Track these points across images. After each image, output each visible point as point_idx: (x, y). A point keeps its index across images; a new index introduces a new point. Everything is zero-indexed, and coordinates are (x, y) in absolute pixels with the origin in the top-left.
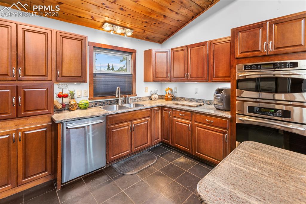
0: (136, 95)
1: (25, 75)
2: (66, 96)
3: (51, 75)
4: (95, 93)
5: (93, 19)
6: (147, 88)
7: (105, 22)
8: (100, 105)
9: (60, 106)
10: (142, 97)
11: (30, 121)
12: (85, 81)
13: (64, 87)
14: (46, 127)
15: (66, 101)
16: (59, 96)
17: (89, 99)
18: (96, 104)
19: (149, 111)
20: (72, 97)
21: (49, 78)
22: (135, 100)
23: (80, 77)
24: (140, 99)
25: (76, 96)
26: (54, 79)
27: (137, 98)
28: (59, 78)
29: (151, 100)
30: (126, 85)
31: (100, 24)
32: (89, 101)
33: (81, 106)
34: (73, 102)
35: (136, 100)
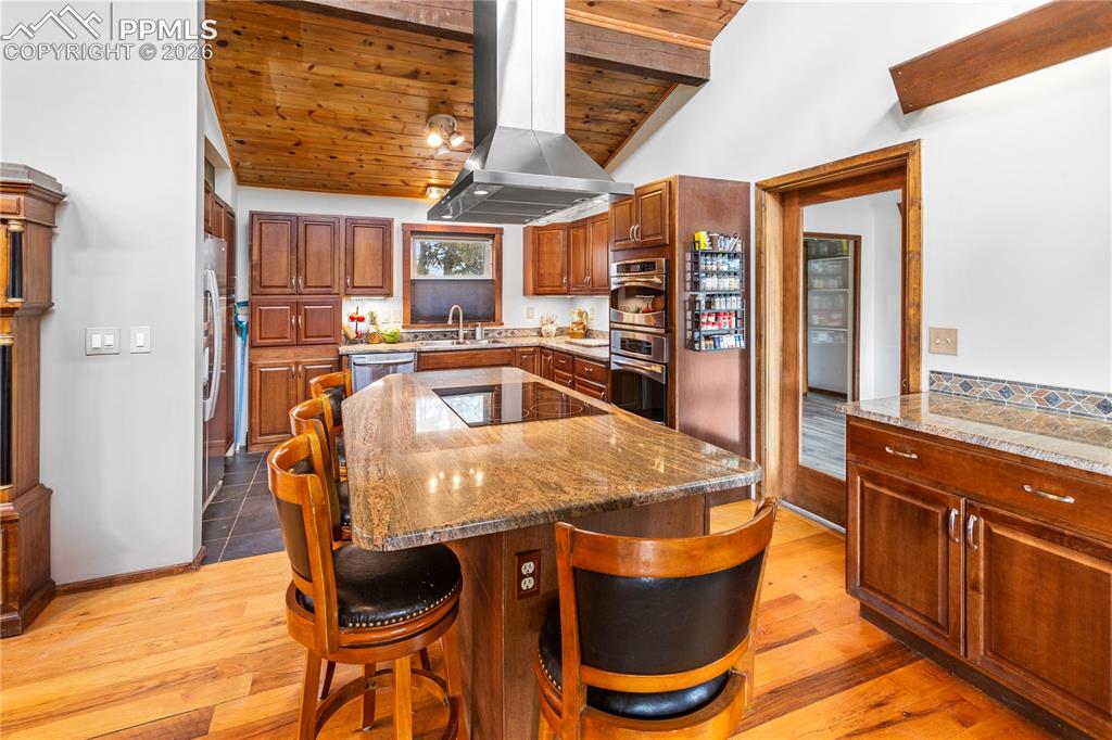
0: (502, 324)
1: (306, 287)
2: (361, 319)
3: (339, 287)
4: (415, 317)
5: (407, 185)
6: (532, 309)
7: (429, 185)
8: (424, 339)
9: (353, 336)
10: (519, 330)
11: (310, 350)
12: (389, 294)
13: (359, 304)
14: (331, 363)
15: (363, 327)
16: (352, 319)
17: (403, 327)
18: (416, 337)
19: (509, 353)
20: (373, 321)
21: (335, 291)
22: (500, 334)
23: (381, 287)
24: (512, 333)
25: (379, 320)
26: (342, 291)
27: (506, 331)
28: (350, 290)
29: (541, 336)
30: (480, 303)
31: (420, 190)
32: (402, 330)
33: (386, 337)
34: (372, 329)
35: (504, 334)
